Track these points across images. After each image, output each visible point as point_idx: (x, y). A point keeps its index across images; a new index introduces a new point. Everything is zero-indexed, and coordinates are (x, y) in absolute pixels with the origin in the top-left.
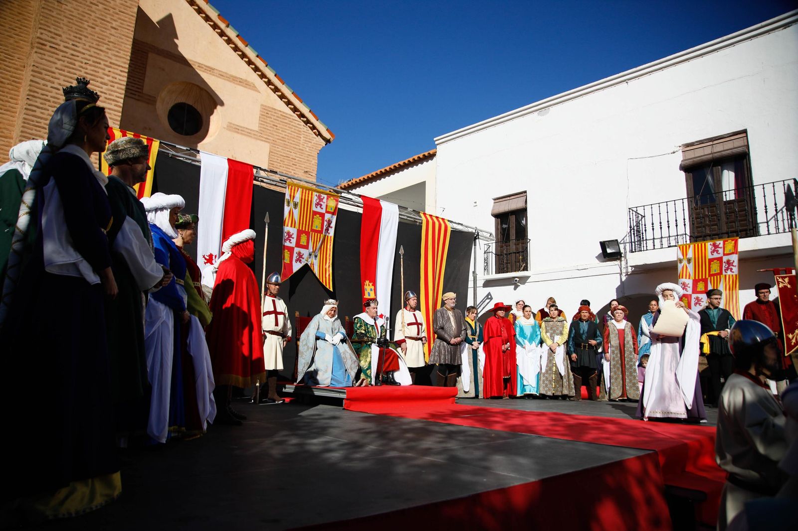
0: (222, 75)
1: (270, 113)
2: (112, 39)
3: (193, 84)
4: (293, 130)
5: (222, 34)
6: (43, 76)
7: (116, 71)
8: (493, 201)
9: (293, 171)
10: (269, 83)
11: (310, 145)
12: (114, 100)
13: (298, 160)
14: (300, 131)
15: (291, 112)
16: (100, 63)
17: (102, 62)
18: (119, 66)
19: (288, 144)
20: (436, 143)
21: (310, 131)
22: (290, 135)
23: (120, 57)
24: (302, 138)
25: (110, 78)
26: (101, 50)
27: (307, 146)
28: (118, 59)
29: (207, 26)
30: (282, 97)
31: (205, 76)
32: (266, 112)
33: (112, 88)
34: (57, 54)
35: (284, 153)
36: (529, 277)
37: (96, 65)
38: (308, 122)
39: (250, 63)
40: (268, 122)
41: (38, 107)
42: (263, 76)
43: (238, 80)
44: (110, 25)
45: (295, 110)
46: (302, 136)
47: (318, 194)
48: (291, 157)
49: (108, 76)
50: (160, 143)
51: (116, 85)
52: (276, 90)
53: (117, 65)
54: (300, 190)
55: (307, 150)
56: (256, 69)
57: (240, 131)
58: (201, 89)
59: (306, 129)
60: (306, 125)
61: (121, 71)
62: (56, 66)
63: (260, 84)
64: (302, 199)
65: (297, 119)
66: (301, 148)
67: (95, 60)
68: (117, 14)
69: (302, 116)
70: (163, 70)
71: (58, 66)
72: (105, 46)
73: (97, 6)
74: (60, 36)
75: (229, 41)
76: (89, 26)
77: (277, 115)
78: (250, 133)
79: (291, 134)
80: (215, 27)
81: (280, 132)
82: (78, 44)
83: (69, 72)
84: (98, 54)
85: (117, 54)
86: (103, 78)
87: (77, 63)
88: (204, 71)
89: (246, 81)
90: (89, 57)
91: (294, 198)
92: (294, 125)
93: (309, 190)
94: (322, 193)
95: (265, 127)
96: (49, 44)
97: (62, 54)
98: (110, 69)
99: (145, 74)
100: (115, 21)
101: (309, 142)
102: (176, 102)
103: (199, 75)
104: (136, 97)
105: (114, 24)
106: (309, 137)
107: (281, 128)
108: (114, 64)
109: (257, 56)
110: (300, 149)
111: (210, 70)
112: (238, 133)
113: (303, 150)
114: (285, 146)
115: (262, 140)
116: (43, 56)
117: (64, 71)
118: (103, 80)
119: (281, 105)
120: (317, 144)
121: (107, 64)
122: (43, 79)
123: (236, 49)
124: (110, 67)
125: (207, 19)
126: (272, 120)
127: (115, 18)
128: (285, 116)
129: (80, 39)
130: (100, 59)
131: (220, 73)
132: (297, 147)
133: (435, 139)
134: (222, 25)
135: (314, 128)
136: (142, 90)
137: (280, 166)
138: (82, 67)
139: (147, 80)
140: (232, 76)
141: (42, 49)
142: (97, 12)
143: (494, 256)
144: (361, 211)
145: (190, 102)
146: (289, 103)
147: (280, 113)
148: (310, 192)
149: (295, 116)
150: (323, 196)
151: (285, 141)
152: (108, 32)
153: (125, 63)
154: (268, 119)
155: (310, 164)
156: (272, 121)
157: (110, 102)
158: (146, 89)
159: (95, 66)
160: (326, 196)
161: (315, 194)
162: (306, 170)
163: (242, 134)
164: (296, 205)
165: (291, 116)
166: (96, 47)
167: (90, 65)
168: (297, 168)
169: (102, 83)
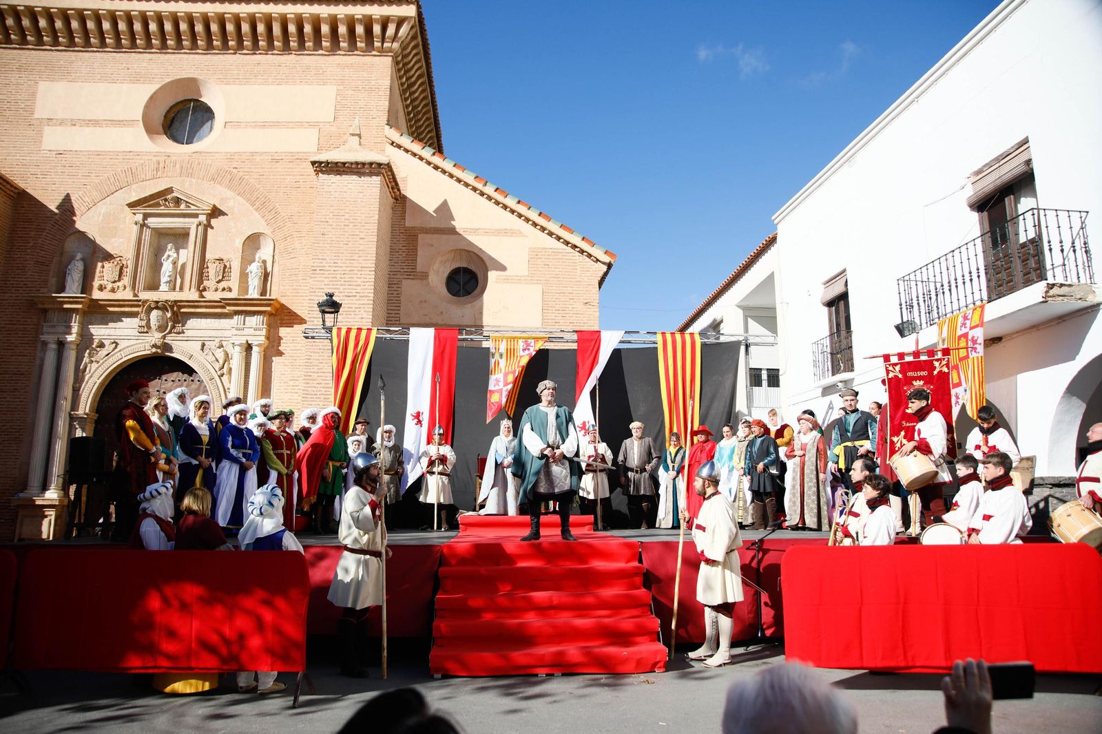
0: (487, 232)
1: (539, 254)
2: (362, 247)
3: (460, 250)
4: (567, 264)
5: (482, 194)
6: (317, 294)
7: (366, 272)
8: (824, 287)
9: (570, 306)
10: (535, 224)
11: (588, 274)
12: (366, 296)
13: (576, 293)
14: (573, 263)
15: (564, 246)
16: (353, 270)
17: (355, 269)
18: (368, 267)
19: (564, 280)
20: (776, 222)
21: (588, 259)
22: (564, 270)
23: (368, 260)
24: (579, 270)
25: (362, 280)
26: (353, 260)
27: (585, 276)
28: (367, 262)
29: (468, 191)
30: (551, 234)
31: (471, 238)
32: (535, 254)
33: (365, 287)
34: (324, 274)
35: (559, 290)
36: (854, 379)
37: (351, 272)
38: (582, 252)
39: (513, 212)
40: (539, 263)
41: (315, 318)
42: (527, 220)
43: (503, 232)
44: (358, 237)
45: (567, 243)
46: (578, 267)
47: (524, 340)
48: (567, 292)
49: (361, 278)
50: (378, 329)
51: (367, 284)
52: (543, 229)
53: (366, 267)
54: (505, 341)
55: (586, 279)
56: (520, 216)
57: (509, 281)
58: (469, 252)
59: (584, 258)
60: (582, 254)
61: (370, 271)
62: (324, 283)
63: (528, 227)
64: (507, 349)
65: (573, 251)
66: (578, 280)
67: (350, 268)
68: (363, 226)
69: (574, 247)
70: (432, 246)
71: (326, 283)
72: (357, 255)
73: (348, 226)
74: (325, 259)
75: (490, 198)
76: (344, 244)
77: (548, 253)
78: (520, 280)
79: (565, 268)
80: (475, 189)
81: (553, 269)
82: (337, 261)
83: (333, 285)
84: (352, 263)
85: (365, 258)
86: (357, 282)
87: (338, 276)
88: (469, 235)
89: (511, 229)
90: (346, 269)
91: (499, 350)
92: (568, 258)
93: (514, 338)
94: (529, 338)
95: (536, 269)
96: (318, 269)
97: (327, 273)
98: (361, 273)
99: (417, 255)
100: (362, 232)
101: (587, 271)
102: (451, 269)
103: (466, 239)
104: (411, 277)
105: (362, 235)
106: (586, 267)
107: (554, 265)
108: (364, 267)
109: (519, 202)
110: (577, 282)
111: (475, 231)
112: (508, 283)
113: (580, 282)
114: (560, 283)
115: (534, 283)
116: (315, 279)
117: (329, 285)
118: (357, 283)
119: (552, 242)
120: (596, 271)
121: (359, 269)
122: (317, 296)
123: (497, 203)
124: (362, 271)
125: (467, 185)
126: (543, 260)
127: (362, 230)
128: (556, 252)
129: (339, 256)
130: (353, 267)
131: (485, 231)
132: (574, 280)
133: (773, 218)
134: (479, 186)
135: (590, 256)
136: (416, 269)
137: (556, 304)
138: (341, 278)
139: (418, 260)
140: (497, 230)
141: (315, 274)
142: (349, 230)
143: (829, 355)
144: (574, 346)
145: (465, 265)
146: (559, 238)
147: (551, 251)
148: (516, 340)
149: (569, 249)
150: (529, 341)
151: (559, 278)
152: (358, 243)
153: (372, 264)
154: (539, 260)
155: (590, 294)
156: (543, 262)
157: (364, 298)
158: (419, 269)
159: (350, 274)
160: (533, 341)
161: (520, 341)
162: (586, 302)
163: (511, 283)
164: (501, 356)
165: (563, 249)
166: (351, 258)
167: (347, 274)
168: (575, 302)
169: (356, 286)
